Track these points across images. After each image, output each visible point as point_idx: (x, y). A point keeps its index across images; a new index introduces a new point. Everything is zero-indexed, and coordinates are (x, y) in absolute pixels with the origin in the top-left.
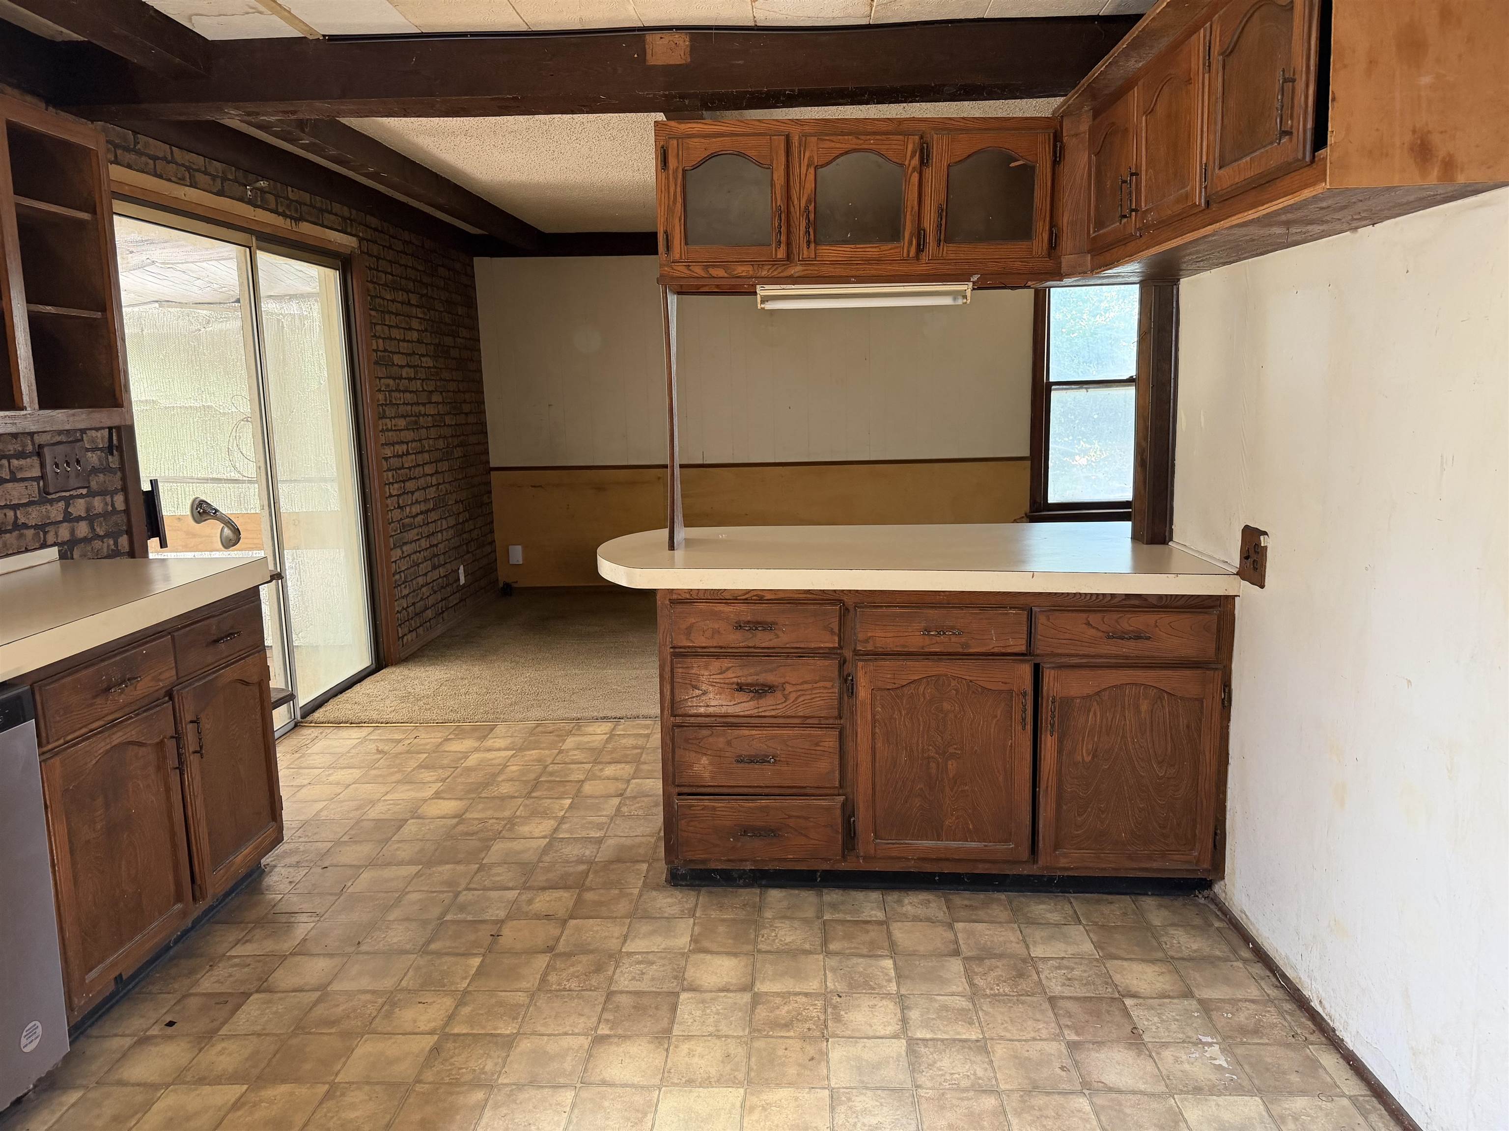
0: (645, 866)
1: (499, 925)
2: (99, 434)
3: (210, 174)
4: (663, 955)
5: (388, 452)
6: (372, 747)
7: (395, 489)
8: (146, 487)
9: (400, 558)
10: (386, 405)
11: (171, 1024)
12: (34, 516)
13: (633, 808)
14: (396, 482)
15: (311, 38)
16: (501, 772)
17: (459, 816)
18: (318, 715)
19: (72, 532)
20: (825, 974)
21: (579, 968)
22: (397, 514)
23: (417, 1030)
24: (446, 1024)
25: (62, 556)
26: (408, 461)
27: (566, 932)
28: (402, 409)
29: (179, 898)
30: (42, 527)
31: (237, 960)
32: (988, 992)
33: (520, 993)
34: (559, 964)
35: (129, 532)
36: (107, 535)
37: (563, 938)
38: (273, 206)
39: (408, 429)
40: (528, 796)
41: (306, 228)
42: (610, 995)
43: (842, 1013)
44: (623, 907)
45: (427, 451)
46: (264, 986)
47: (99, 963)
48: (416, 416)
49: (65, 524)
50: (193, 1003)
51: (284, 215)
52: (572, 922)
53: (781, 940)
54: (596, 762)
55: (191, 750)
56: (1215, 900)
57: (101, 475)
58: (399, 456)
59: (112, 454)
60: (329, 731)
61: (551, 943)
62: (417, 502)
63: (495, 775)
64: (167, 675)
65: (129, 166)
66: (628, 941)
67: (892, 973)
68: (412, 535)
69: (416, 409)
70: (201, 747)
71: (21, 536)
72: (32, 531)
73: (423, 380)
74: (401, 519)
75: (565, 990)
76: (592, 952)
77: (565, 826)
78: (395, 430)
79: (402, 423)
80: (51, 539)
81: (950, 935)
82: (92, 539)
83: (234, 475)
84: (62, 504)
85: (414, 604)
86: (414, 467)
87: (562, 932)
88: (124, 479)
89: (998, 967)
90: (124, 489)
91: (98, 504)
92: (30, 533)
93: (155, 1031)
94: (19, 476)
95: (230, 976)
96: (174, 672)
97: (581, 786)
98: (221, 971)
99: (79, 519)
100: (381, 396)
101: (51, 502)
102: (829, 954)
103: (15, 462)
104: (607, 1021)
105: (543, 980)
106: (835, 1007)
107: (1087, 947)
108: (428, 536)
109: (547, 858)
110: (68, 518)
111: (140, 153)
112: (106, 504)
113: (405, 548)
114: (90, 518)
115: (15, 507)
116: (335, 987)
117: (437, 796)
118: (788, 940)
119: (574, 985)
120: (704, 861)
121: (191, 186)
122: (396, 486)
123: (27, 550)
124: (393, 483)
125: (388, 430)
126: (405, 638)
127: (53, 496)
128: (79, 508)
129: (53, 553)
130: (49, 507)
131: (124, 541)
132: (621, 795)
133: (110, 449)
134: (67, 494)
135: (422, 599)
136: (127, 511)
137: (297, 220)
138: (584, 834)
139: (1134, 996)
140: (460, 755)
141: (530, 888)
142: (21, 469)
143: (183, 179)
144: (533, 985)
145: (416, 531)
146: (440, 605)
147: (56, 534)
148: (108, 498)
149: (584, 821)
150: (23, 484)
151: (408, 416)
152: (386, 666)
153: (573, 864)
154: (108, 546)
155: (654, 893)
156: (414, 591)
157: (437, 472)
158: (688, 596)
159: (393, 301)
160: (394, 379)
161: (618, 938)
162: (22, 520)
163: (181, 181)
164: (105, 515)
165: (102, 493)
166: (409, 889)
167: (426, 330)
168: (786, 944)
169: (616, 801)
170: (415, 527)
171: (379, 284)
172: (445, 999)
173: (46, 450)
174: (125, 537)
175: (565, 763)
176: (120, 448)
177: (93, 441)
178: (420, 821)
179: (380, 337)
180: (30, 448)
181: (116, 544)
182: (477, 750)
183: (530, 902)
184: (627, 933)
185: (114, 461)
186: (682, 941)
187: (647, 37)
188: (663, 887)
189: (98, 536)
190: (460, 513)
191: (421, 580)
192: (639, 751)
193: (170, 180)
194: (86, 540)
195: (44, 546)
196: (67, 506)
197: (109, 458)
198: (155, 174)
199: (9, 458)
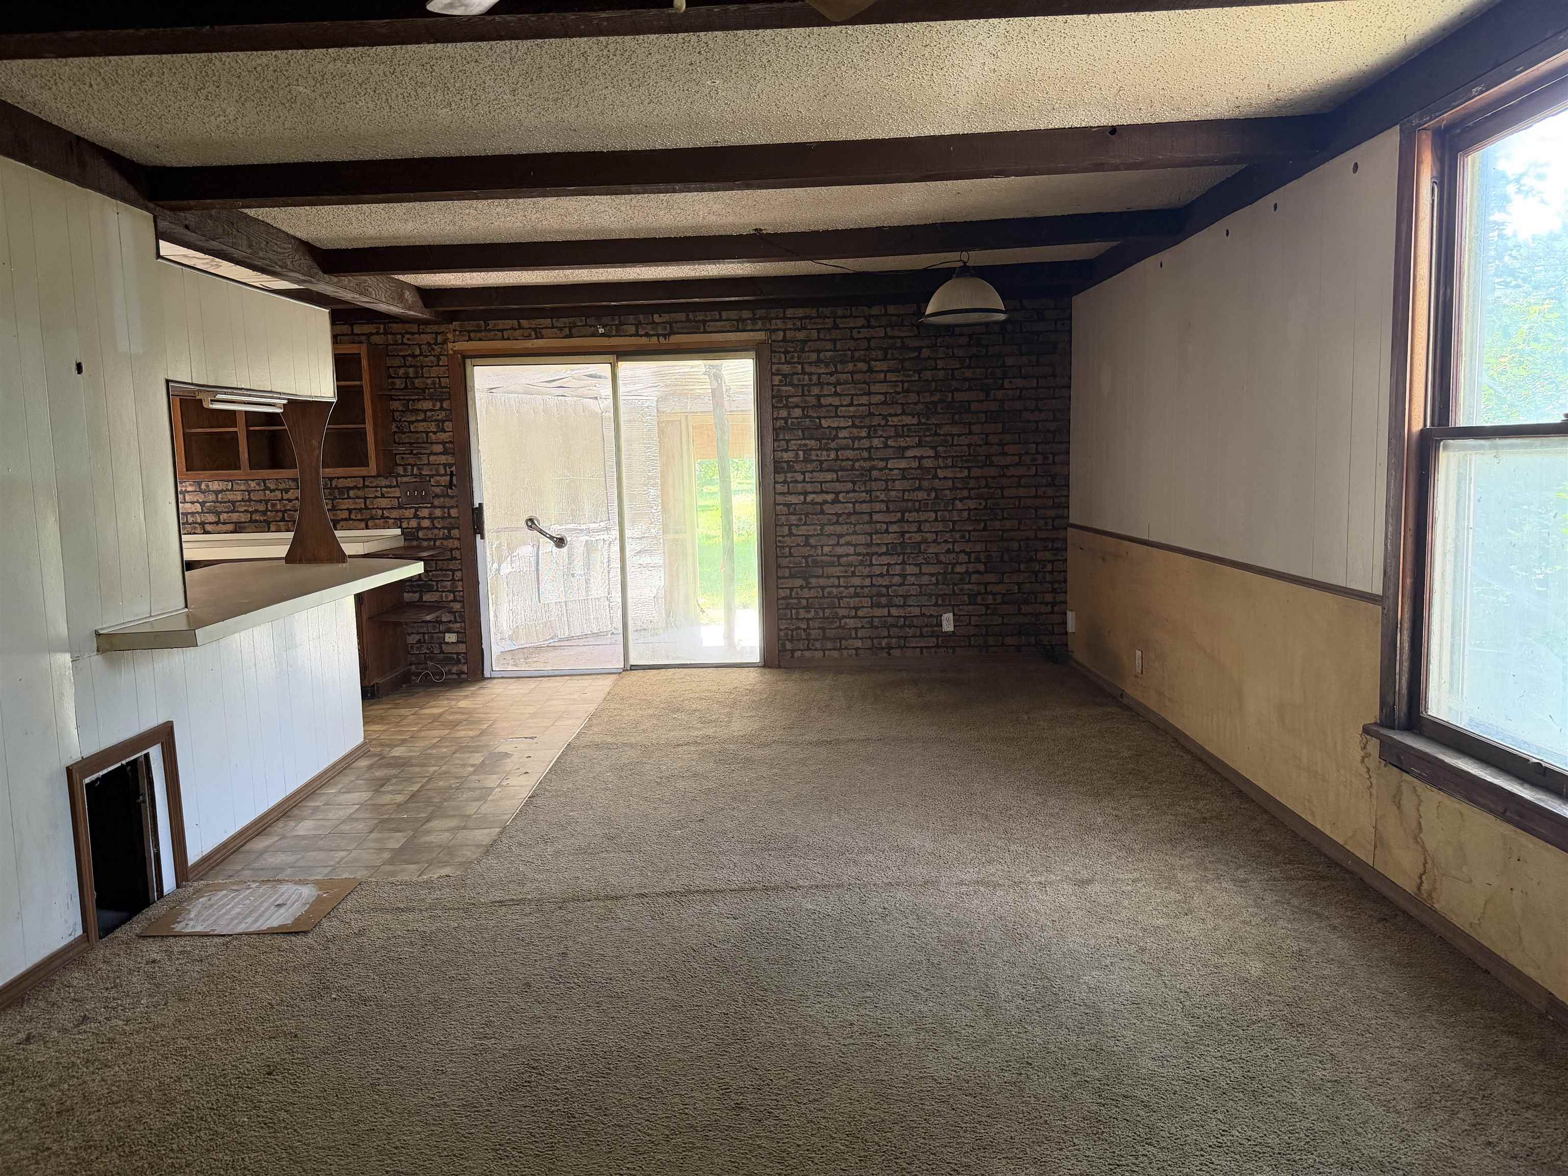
2: (443, 478)
3: (557, 327)
8: (476, 505)
12: (395, 514)
19: (419, 524)
22: (801, 551)
28: (831, 465)
30: (399, 519)
35: (459, 528)
36: (444, 528)
38: (632, 332)
39: (840, 482)
41: (681, 339)
48: (863, 470)
49: (412, 519)
51: (647, 336)
57: (442, 499)
59: (451, 489)
68: (832, 571)
69: (864, 464)
71: (386, 522)
74: (811, 556)
78: (811, 482)
80: (402, 525)
82: (432, 529)
84: (413, 510)
88: (461, 501)
90: (461, 506)
91: (438, 512)
92: (391, 521)
94: (386, 496)
99: (424, 518)
101: (406, 509)
103: (385, 489)
108: (868, 576)
110: (416, 516)
111: (490, 330)
112: (444, 513)
114: (432, 518)
115: (383, 509)
121: (537, 338)
123: (388, 528)
124: (797, 525)
128: (425, 513)
130: (404, 511)
131: (455, 532)
133: (450, 486)
134: (416, 506)
136: (458, 518)
137: (666, 335)
142: (388, 492)
143: (530, 335)
145: (841, 568)
147: (408, 523)
148: (446, 510)
150: (388, 499)
151: (843, 470)
152: (763, 667)
154: (444, 533)
162: (387, 515)
163: (528, 337)
164: (443, 518)
165: (442, 507)
173: (402, 485)
174: (457, 530)
176: (456, 486)
177: (438, 481)
180: (394, 483)
181: (449, 533)
185: (452, 492)
189: (436, 528)
193: (516, 339)
195: (395, 527)
196: (416, 511)
197: (449, 490)
198: (503, 339)
199: (381, 487)
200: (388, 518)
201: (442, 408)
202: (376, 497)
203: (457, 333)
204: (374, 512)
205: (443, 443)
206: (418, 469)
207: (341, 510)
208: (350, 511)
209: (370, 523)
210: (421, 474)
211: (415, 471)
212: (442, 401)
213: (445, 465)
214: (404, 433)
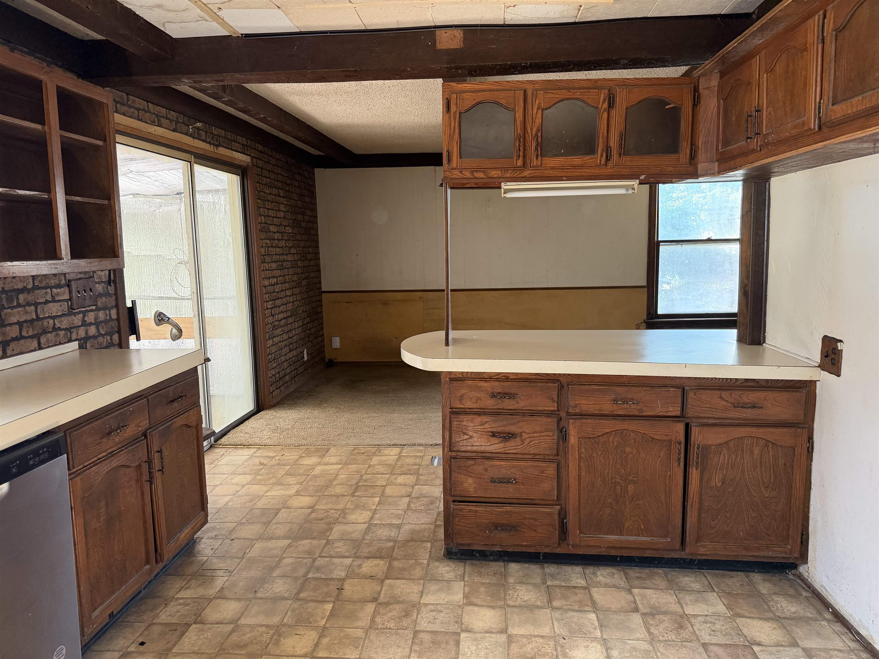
0: (429, 545)
1: (341, 582)
2: (103, 273)
3: (169, 119)
4: (447, 606)
5: (266, 282)
6: (257, 461)
7: (270, 305)
8: (129, 304)
9: (272, 345)
10: (265, 255)
11: (142, 644)
12: (65, 323)
13: (417, 504)
14: (270, 301)
15: (234, 35)
16: (335, 478)
17: (312, 508)
18: (223, 440)
19: (87, 332)
20: (553, 622)
21: (394, 613)
22: (270, 319)
23: (296, 654)
24: (314, 650)
25: (81, 347)
26: (277, 288)
27: (384, 588)
28: (275, 258)
29: (148, 562)
30: (69, 330)
31: (181, 601)
32: (661, 638)
33: (358, 630)
34: (382, 610)
35: (119, 332)
36: (106, 334)
37: (383, 592)
38: (204, 138)
39: (277, 269)
40: (353, 495)
41: (223, 151)
42: (416, 633)
43: (567, 651)
44: (418, 572)
45: (288, 282)
46: (199, 619)
47: (101, 605)
48: (282, 261)
49: (83, 327)
50: (156, 629)
51: (210, 143)
52: (387, 582)
53: (521, 599)
54: (392, 474)
55: (157, 469)
56: (800, 577)
57: (104, 298)
58: (272, 285)
59: (110, 285)
60: (230, 450)
61: (375, 595)
62: (282, 312)
63: (331, 481)
64: (144, 423)
65: (124, 114)
66: (424, 596)
67: (596, 624)
68: (279, 331)
69: (282, 257)
70: (163, 468)
71: (57, 335)
72: (63, 332)
73: (286, 240)
74: (273, 322)
75: (387, 628)
76: (402, 602)
77: (377, 516)
78: (271, 270)
79: (274, 265)
80: (74, 336)
81: (630, 597)
82: (98, 336)
83: (174, 295)
84: (81, 316)
85: (279, 372)
86: (281, 291)
87: (382, 588)
88: (117, 300)
89: (664, 621)
90: (117, 306)
91: (101, 315)
92: (62, 333)
93: (132, 649)
94: (57, 299)
95: (178, 612)
96: (148, 421)
97: (384, 489)
98: (172, 608)
99: (91, 324)
100: (263, 250)
101: (75, 314)
102: (553, 608)
103: (55, 290)
104: (416, 651)
105: (373, 621)
106: (562, 647)
107: (721, 608)
108: (287, 332)
109: (368, 537)
110: (84, 324)
111: (130, 107)
112: (107, 315)
113: (274, 339)
114: (97, 324)
115: (53, 318)
116: (243, 621)
117: (298, 493)
118: (526, 598)
119: (392, 625)
120: (469, 545)
121: (158, 126)
122: (270, 303)
123: (60, 344)
124: (268, 301)
125: (266, 270)
126: (274, 393)
127: (76, 311)
128: (91, 317)
129: (75, 345)
130: (73, 317)
131: (116, 337)
132: (409, 496)
133: (109, 282)
134: (84, 309)
135: (283, 369)
136: (118, 319)
137: (217, 146)
138: (389, 522)
139: (759, 644)
140: (310, 467)
141: (359, 557)
142: (58, 294)
143: (154, 122)
144: (366, 624)
145: (280, 329)
146: (293, 373)
147: (77, 333)
148: (108, 312)
149: (388, 513)
150: (58, 304)
151: (277, 261)
152: (263, 410)
153: (384, 542)
154: (107, 340)
155: (437, 564)
156: (279, 365)
157: (293, 294)
158: (461, 376)
159: (270, 194)
160: (270, 240)
161: (417, 593)
162: (58, 325)
163: (153, 123)
164: (106, 322)
165: (104, 308)
166: (284, 555)
167: (288, 211)
168: (525, 601)
169: (407, 500)
170: (281, 327)
171: (262, 184)
172: (312, 632)
173: (73, 283)
174: (117, 335)
175: (374, 474)
176: (115, 282)
177: (100, 277)
178: (289, 510)
179: (262, 215)
180: (63, 282)
181: (111, 339)
182: (319, 464)
183: (360, 566)
184: (423, 590)
185: (111, 289)
186: (458, 597)
187: (437, 32)
188: (442, 559)
189: (101, 334)
190: (305, 318)
191: (283, 358)
192: (417, 467)
193: (146, 123)
194: (94, 337)
195: (70, 341)
196: (84, 316)
197: (109, 288)
199: (51, 288)
202: (47, 302)
204: (45, 323)
207: (11, 325)
208: (20, 324)
209: (43, 340)
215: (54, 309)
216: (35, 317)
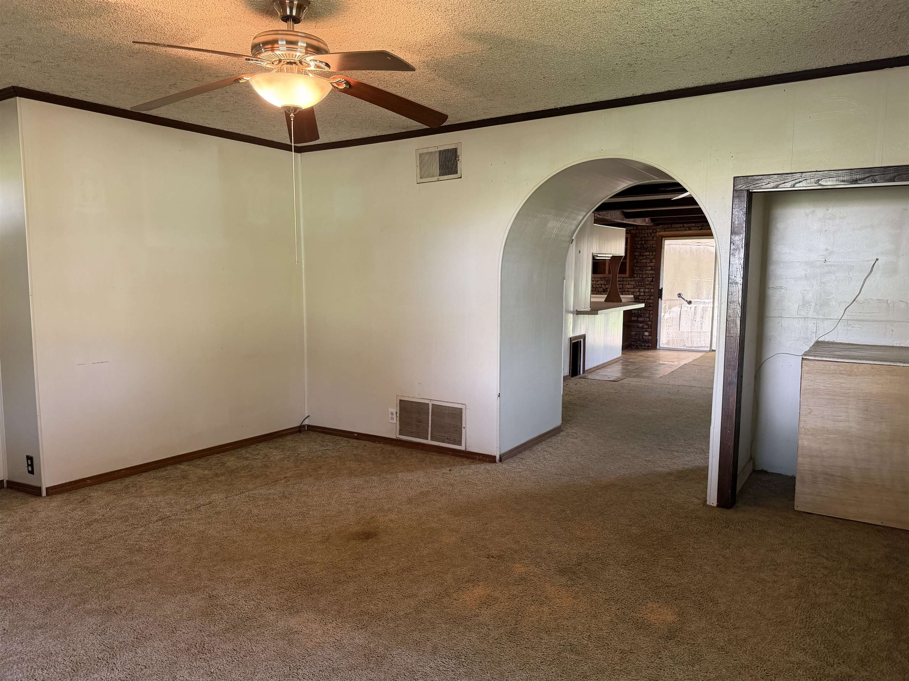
8: (660, 288)
12: (632, 290)
19: (640, 294)
30: (633, 292)
36: (648, 296)
84: (638, 289)
90: (654, 289)
91: (647, 290)
99: (642, 292)
101: (636, 288)
103: (629, 282)
110: (639, 291)
115: (628, 288)
123: (629, 295)
128: (642, 290)
129: (632, 296)
130: (634, 289)
131: (652, 297)
136: (654, 292)
142: (630, 283)
148: (650, 290)
173: (636, 281)
180: (633, 280)
189: (646, 296)
197: (652, 283)
198: (677, 231)
199: (628, 281)
200: (630, 291)
201: (652, 255)
202: (626, 284)
203: (661, 229)
204: (625, 289)
205: (651, 267)
206: (642, 275)
209: (623, 293)
210: (642, 277)
211: (641, 276)
212: (652, 252)
213: (651, 274)
214: (638, 263)
215: (629, 286)
216: (622, 287)
